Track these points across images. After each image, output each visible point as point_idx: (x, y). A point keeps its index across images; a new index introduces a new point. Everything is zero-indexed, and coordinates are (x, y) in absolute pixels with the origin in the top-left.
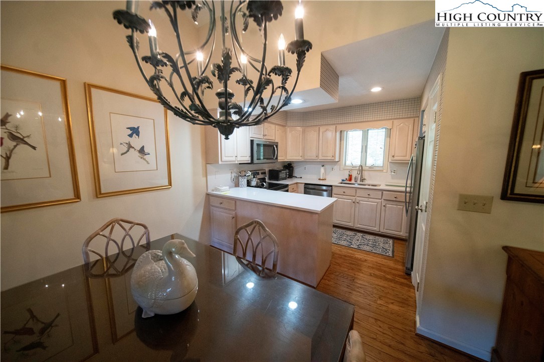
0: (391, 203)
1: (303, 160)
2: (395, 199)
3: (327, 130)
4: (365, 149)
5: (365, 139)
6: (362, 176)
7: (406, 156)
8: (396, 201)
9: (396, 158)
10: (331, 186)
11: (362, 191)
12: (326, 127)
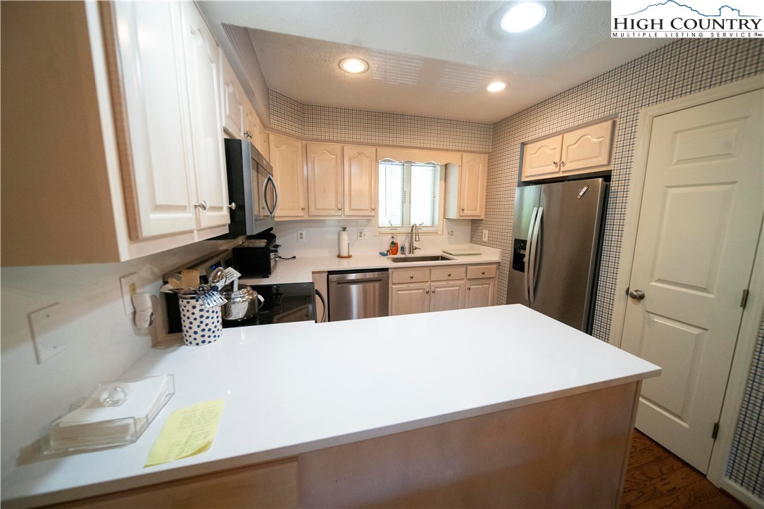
0: (477, 282)
1: (306, 218)
2: (481, 276)
3: (360, 154)
4: (406, 198)
5: (407, 179)
6: (411, 244)
7: (476, 210)
8: (483, 279)
9: (466, 212)
10: (387, 269)
11: (439, 271)
12: (359, 148)
